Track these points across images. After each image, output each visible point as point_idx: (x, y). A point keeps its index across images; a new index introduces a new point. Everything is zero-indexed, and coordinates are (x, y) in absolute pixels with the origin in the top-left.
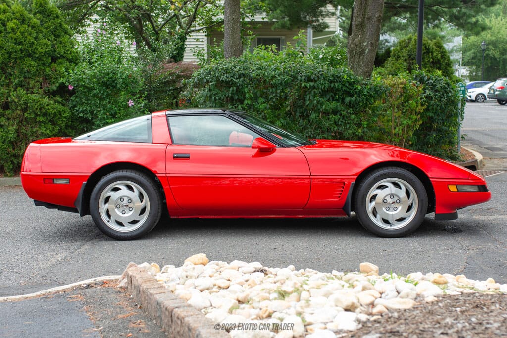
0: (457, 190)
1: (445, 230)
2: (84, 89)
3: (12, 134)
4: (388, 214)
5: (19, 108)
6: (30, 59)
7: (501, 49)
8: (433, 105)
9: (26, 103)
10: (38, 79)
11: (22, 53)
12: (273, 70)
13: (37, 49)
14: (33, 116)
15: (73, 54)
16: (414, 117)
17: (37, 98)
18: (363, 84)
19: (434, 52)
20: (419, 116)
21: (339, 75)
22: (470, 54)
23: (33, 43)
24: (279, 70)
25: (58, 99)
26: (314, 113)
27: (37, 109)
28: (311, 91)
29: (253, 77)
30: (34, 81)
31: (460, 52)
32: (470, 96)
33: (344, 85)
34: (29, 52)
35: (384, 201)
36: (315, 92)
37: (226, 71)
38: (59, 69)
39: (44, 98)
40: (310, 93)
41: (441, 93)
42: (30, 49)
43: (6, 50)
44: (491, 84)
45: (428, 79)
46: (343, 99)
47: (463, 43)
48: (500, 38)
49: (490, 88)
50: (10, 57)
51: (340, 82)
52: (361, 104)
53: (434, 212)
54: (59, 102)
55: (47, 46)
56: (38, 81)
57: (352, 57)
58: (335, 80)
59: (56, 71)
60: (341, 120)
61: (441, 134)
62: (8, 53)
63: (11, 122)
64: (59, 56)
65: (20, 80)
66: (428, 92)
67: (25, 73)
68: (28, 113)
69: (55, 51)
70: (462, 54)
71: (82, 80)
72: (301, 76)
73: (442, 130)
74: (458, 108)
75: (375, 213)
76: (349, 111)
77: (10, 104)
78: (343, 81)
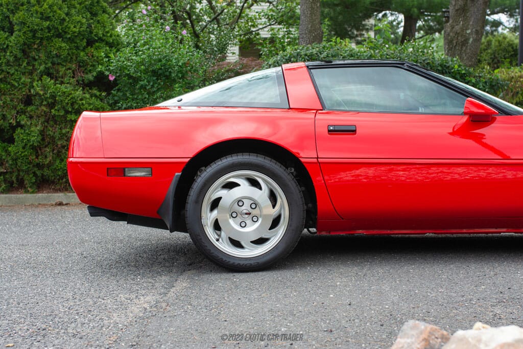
2: (128, 79)
3: (35, 136)
5: (45, 103)
6: (60, 40)
9: (53, 97)
10: (69, 65)
11: (49, 32)
13: (69, 28)
14: (62, 113)
15: (113, 37)
17: (68, 90)
21: (448, 65)
23: (64, 20)
25: (96, 91)
27: (68, 104)
30: (64, 68)
34: (58, 31)
38: (97, 55)
39: (77, 90)
42: (60, 27)
43: (29, 27)
50: (34, 36)
51: (450, 73)
54: (96, 96)
55: (82, 24)
56: (69, 69)
58: (444, 71)
59: (93, 56)
62: (31, 31)
63: (34, 121)
64: (96, 38)
65: (47, 66)
67: (54, 57)
68: (56, 110)
69: (91, 32)
71: (126, 69)
77: (33, 98)
78: (453, 72)
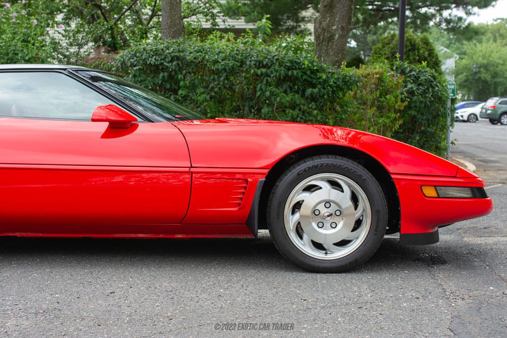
0: (436, 196)
1: (418, 260)
4: (321, 234)
7: (492, 73)
8: (415, 102)
12: (217, 54)
16: (392, 116)
18: (330, 72)
19: (420, 49)
20: (398, 114)
21: (298, 61)
22: (462, 77)
24: (223, 53)
26: (267, 107)
28: (263, 80)
29: (189, 61)
31: (452, 75)
32: (462, 116)
33: (305, 73)
35: (315, 213)
36: (267, 80)
37: (156, 53)
40: (262, 82)
41: (426, 87)
44: (483, 104)
45: (410, 71)
46: (304, 91)
47: (456, 66)
48: (492, 61)
49: (482, 108)
51: (300, 69)
52: (326, 97)
53: (399, 233)
57: (319, 43)
58: (294, 67)
60: (300, 116)
61: (426, 138)
66: (409, 86)
70: (455, 77)
72: (250, 61)
73: (427, 132)
74: (447, 107)
75: (301, 231)
76: (310, 106)
78: (303, 68)
